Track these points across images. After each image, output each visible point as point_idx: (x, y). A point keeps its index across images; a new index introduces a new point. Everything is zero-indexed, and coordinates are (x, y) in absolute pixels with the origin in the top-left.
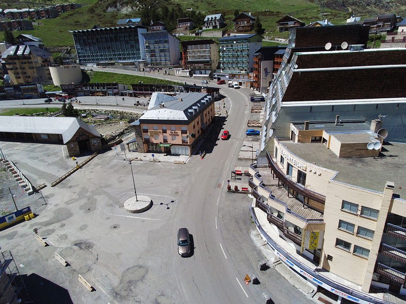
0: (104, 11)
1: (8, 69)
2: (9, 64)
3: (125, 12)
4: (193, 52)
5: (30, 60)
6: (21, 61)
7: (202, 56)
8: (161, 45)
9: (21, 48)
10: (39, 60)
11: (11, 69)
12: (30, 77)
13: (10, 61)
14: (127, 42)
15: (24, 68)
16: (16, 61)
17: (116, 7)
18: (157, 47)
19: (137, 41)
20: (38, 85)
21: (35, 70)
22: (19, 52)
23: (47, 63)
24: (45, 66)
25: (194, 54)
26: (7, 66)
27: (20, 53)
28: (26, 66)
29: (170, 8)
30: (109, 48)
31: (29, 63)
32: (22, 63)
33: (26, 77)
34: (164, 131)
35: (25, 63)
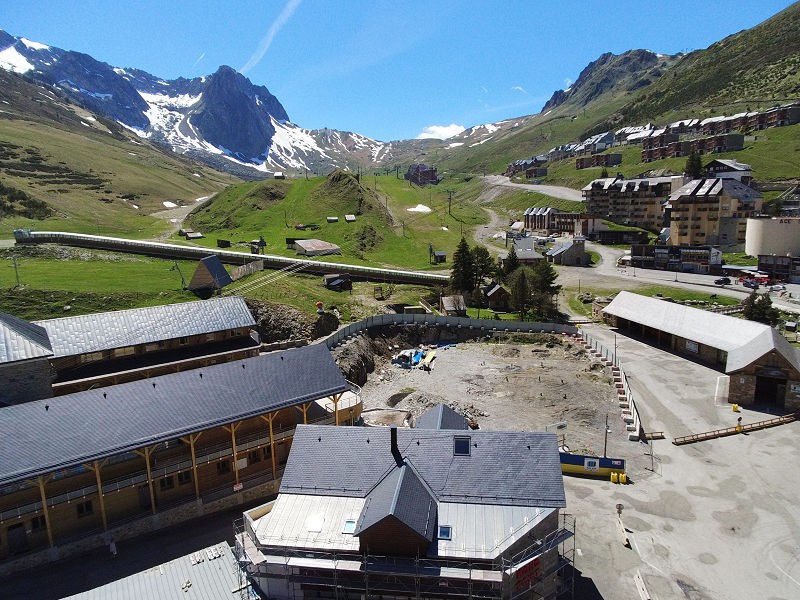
1: (673, 219)
2: (677, 210)
5: (715, 205)
6: (699, 206)
9: (708, 183)
10: (733, 205)
11: (678, 219)
12: (703, 235)
13: (681, 206)
15: (699, 219)
16: (691, 206)
20: (714, 251)
21: (717, 223)
22: (701, 190)
23: (747, 210)
24: (740, 216)
26: (673, 214)
27: (702, 192)
28: (704, 215)
31: (711, 209)
32: (699, 210)
33: (697, 234)
35: (705, 210)
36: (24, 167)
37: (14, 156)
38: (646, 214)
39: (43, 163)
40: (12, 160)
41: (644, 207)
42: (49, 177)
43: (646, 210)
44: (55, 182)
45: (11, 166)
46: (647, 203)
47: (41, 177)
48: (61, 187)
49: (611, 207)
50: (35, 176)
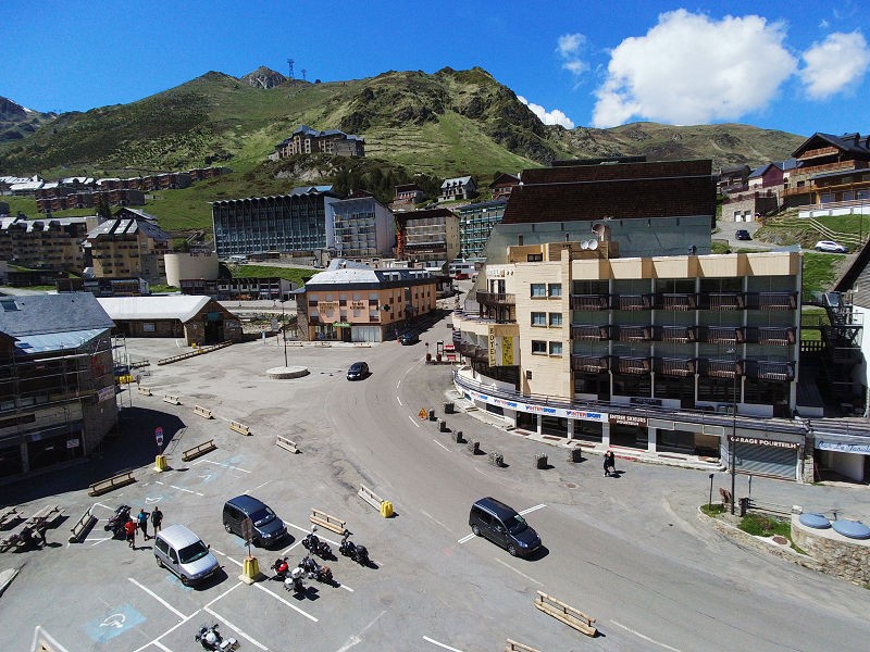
0: (272, 177)
1: (95, 257)
2: (99, 248)
3: (306, 179)
4: (415, 230)
5: (134, 243)
6: (119, 243)
7: (431, 237)
8: (363, 222)
9: (124, 224)
10: (150, 243)
11: (100, 257)
12: (128, 271)
13: (101, 244)
14: (304, 219)
15: (121, 256)
16: (111, 244)
17: (292, 171)
18: (354, 225)
19: (322, 218)
20: (142, 281)
21: (139, 260)
22: (118, 229)
24: (157, 253)
25: (417, 232)
26: (94, 252)
27: (119, 231)
28: (125, 253)
29: (385, 173)
30: (271, 229)
31: (131, 247)
32: (120, 247)
33: (122, 271)
34: (343, 303)
35: (125, 247)
38: (63, 255)
41: (58, 248)
43: (61, 251)
46: (61, 244)
49: (15, 249)
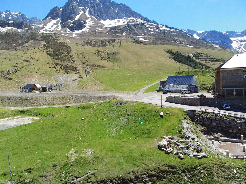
36: (204, 59)
37: (202, 56)
39: (209, 57)
40: (201, 57)
42: (210, 61)
44: (212, 62)
45: (201, 58)
47: (208, 61)
48: (214, 63)
50: (207, 61)
